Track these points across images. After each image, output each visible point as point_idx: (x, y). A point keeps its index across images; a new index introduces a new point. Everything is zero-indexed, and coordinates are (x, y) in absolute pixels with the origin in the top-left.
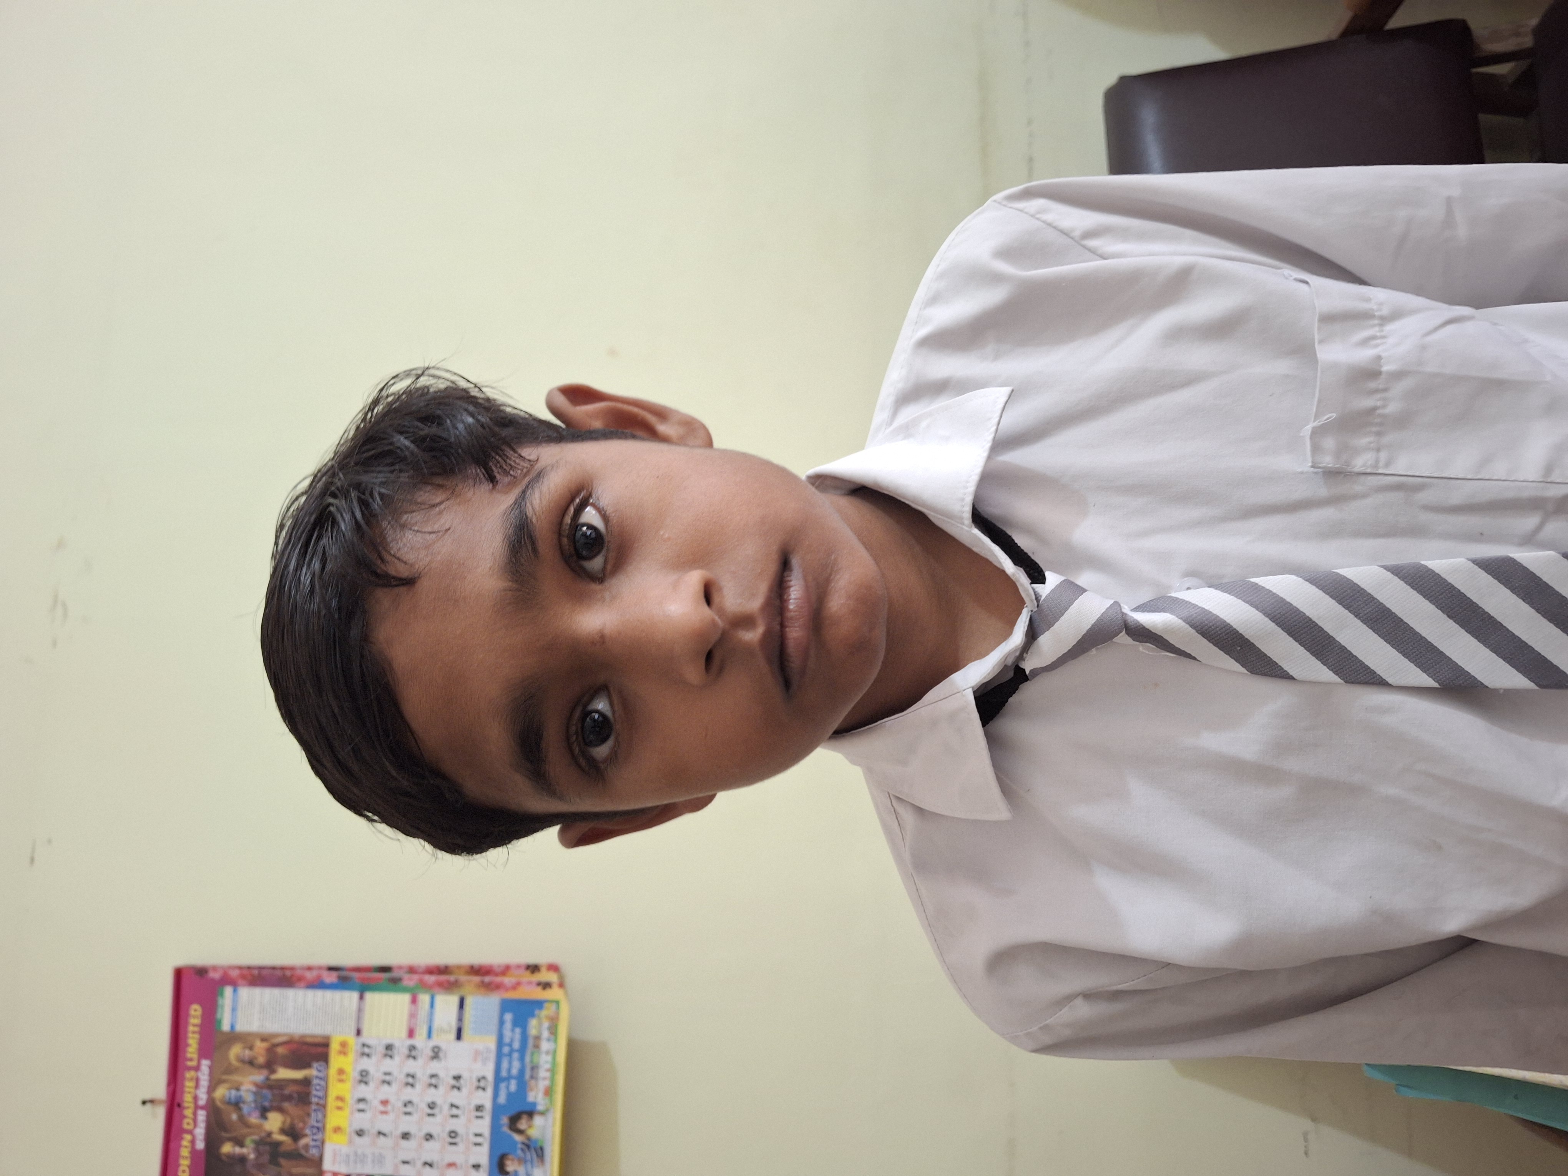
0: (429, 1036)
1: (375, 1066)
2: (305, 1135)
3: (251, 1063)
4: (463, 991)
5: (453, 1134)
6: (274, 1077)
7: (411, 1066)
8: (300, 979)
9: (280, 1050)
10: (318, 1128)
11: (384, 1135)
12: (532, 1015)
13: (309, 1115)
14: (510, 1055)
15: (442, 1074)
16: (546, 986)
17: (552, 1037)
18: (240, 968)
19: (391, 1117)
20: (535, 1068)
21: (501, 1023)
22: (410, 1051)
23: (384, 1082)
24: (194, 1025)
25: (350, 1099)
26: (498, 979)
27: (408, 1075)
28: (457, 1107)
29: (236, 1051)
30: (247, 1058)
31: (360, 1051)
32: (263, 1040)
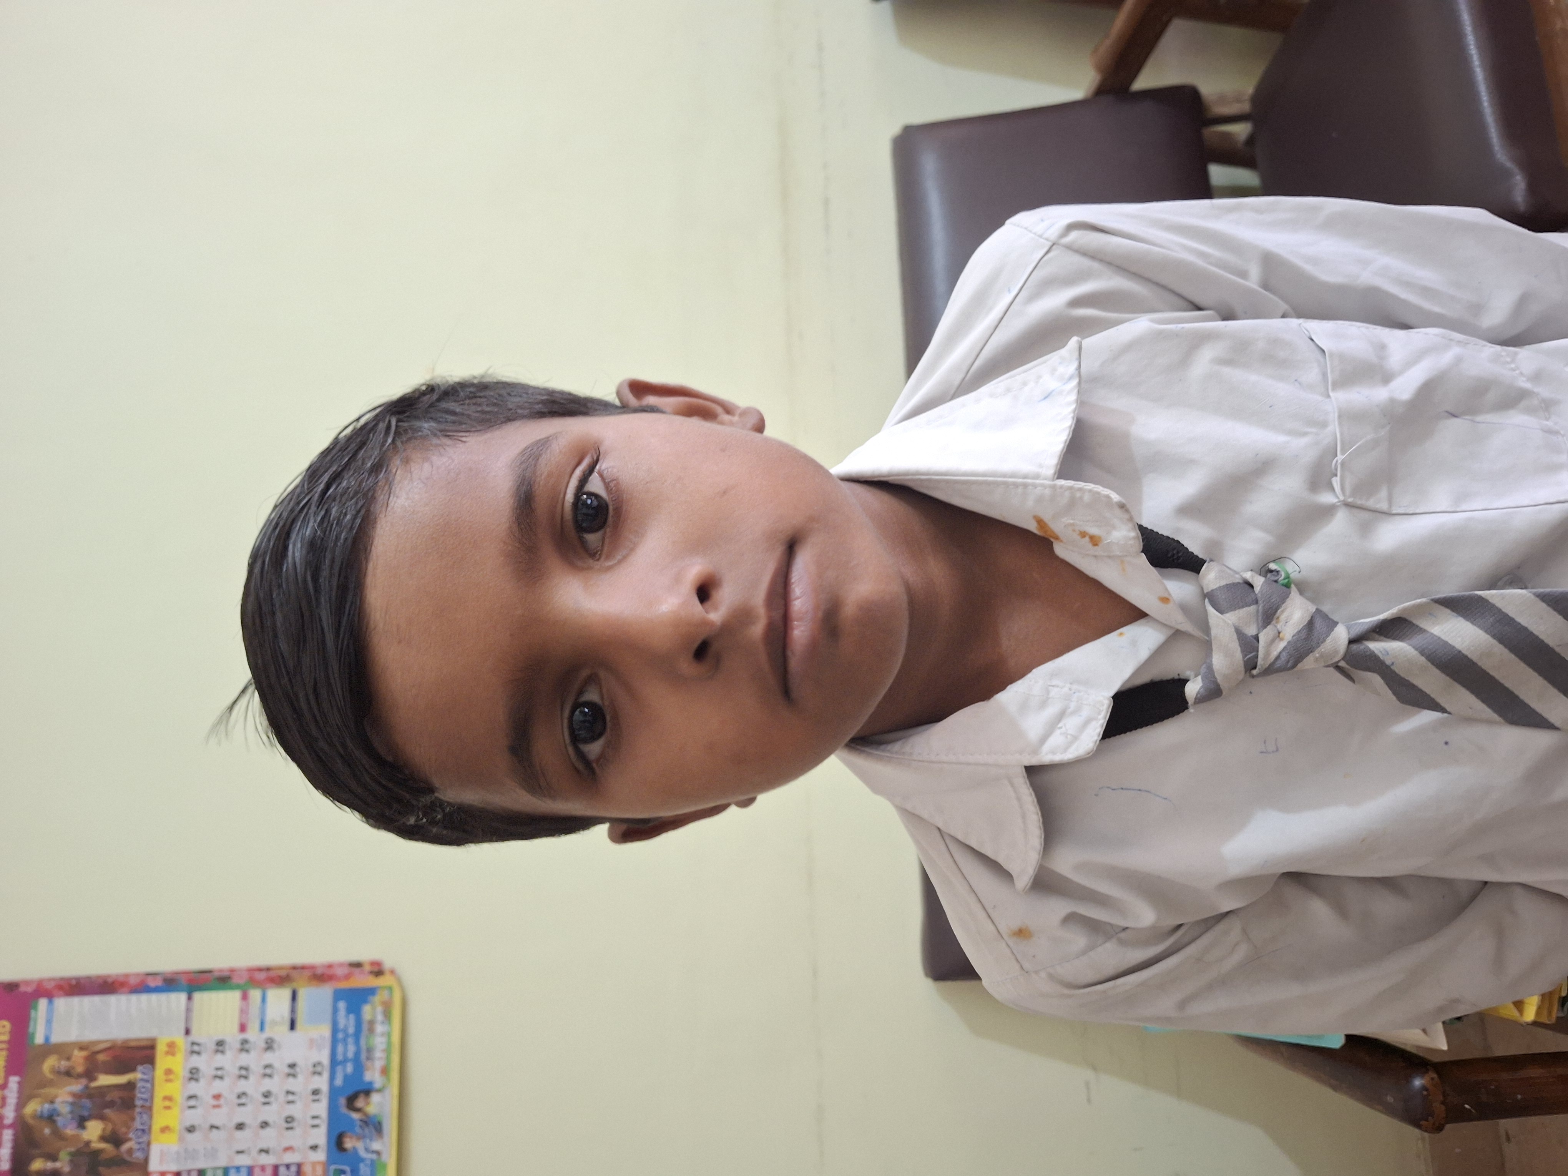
0: (262, 1028)
1: (205, 1062)
2: (129, 1140)
3: (68, 1073)
4: (295, 985)
5: (289, 1119)
6: (94, 1084)
7: (244, 1059)
8: (123, 985)
9: (101, 1057)
10: (143, 1130)
11: (217, 1128)
12: (366, 1001)
13: (133, 1119)
14: (345, 1041)
15: (277, 1064)
16: (378, 975)
17: (386, 1021)
18: (56, 979)
19: (224, 1110)
20: (370, 1050)
21: (335, 1010)
22: (242, 1044)
23: (216, 1077)
25: (179, 1098)
26: (329, 973)
27: (241, 1068)
28: (293, 1093)
29: (50, 1064)
30: (62, 1069)
31: (189, 1049)
32: (82, 1048)
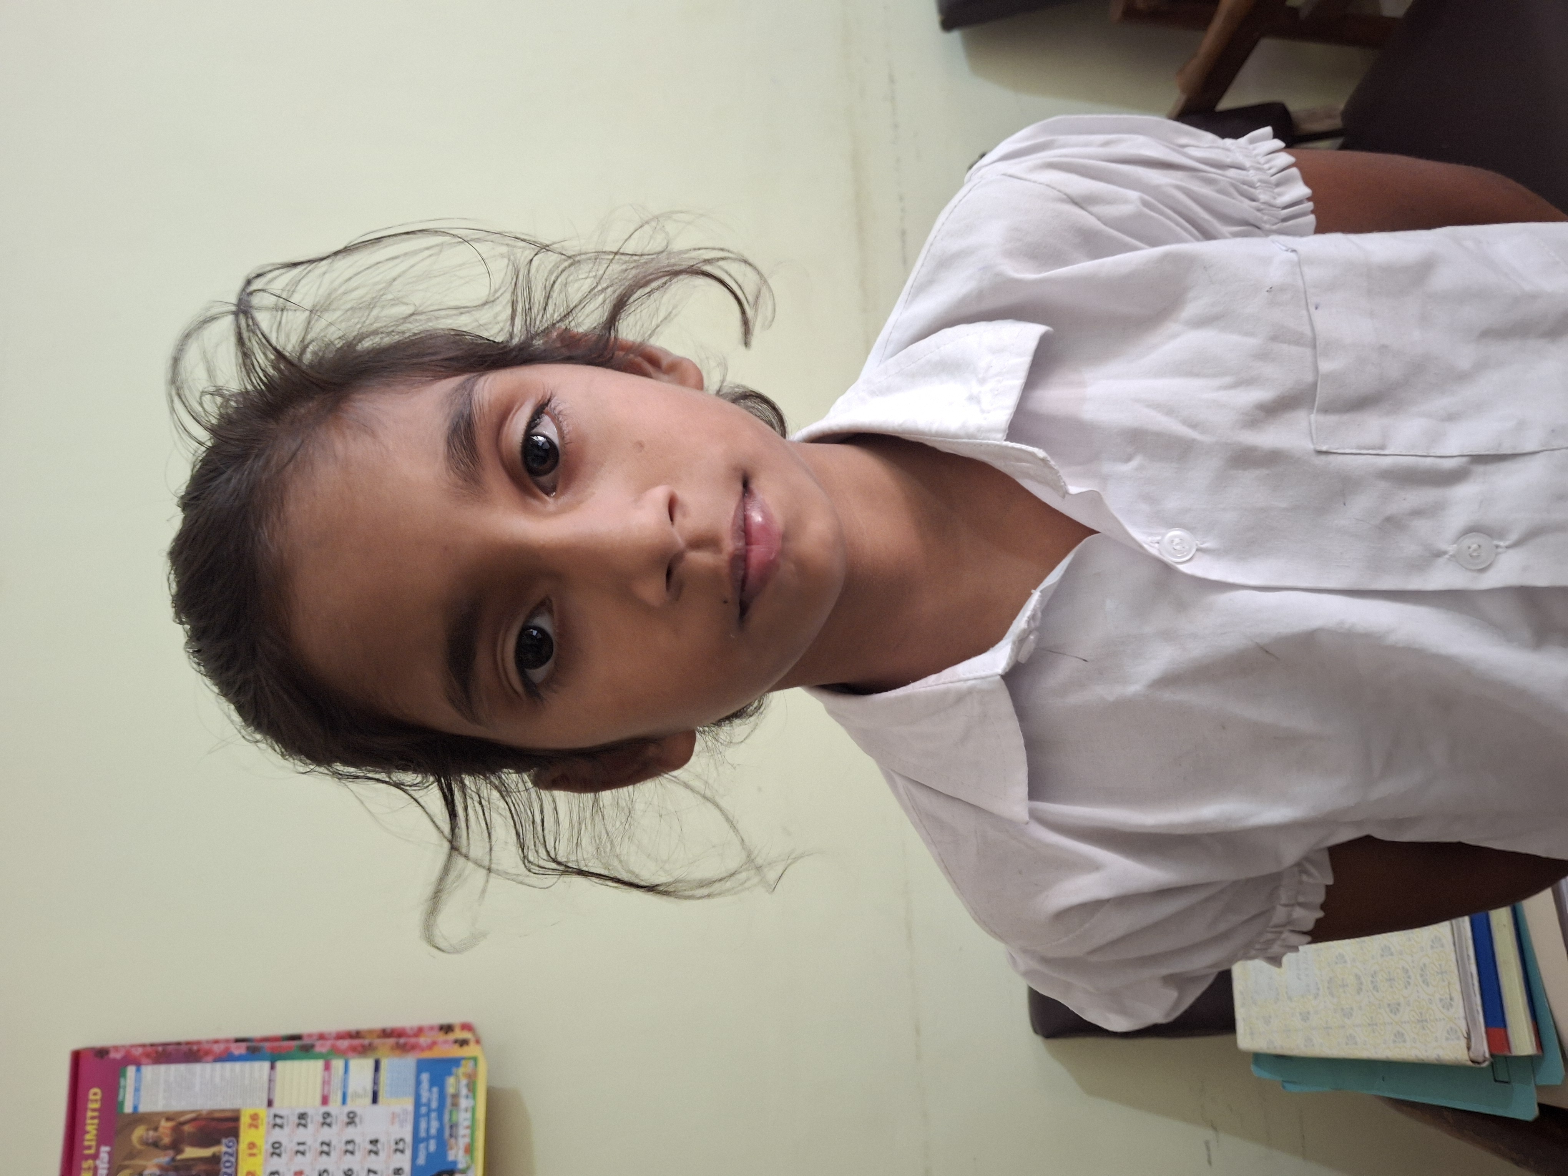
0: (344, 1101)
1: (287, 1137)
3: (156, 1144)
4: (378, 1054)
6: (179, 1157)
7: (326, 1134)
8: (207, 1053)
9: (187, 1128)
12: (450, 1074)
14: (428, 1115)
15: (358, 1140)
16: (463, 1043)
17: (471, 1095)
18: (143, 1046)
20: (453, 1126)
21: (418, 1083)
22: (324, 1118)
23: (297, 1152)
24: (94, 1110)
26: (413, 1040)
27: (323, 1143)
28: (375, 1172)
29: (139, 1133)
30: (150, 1141)
31: (272, 1122)
32: (168, 1119)
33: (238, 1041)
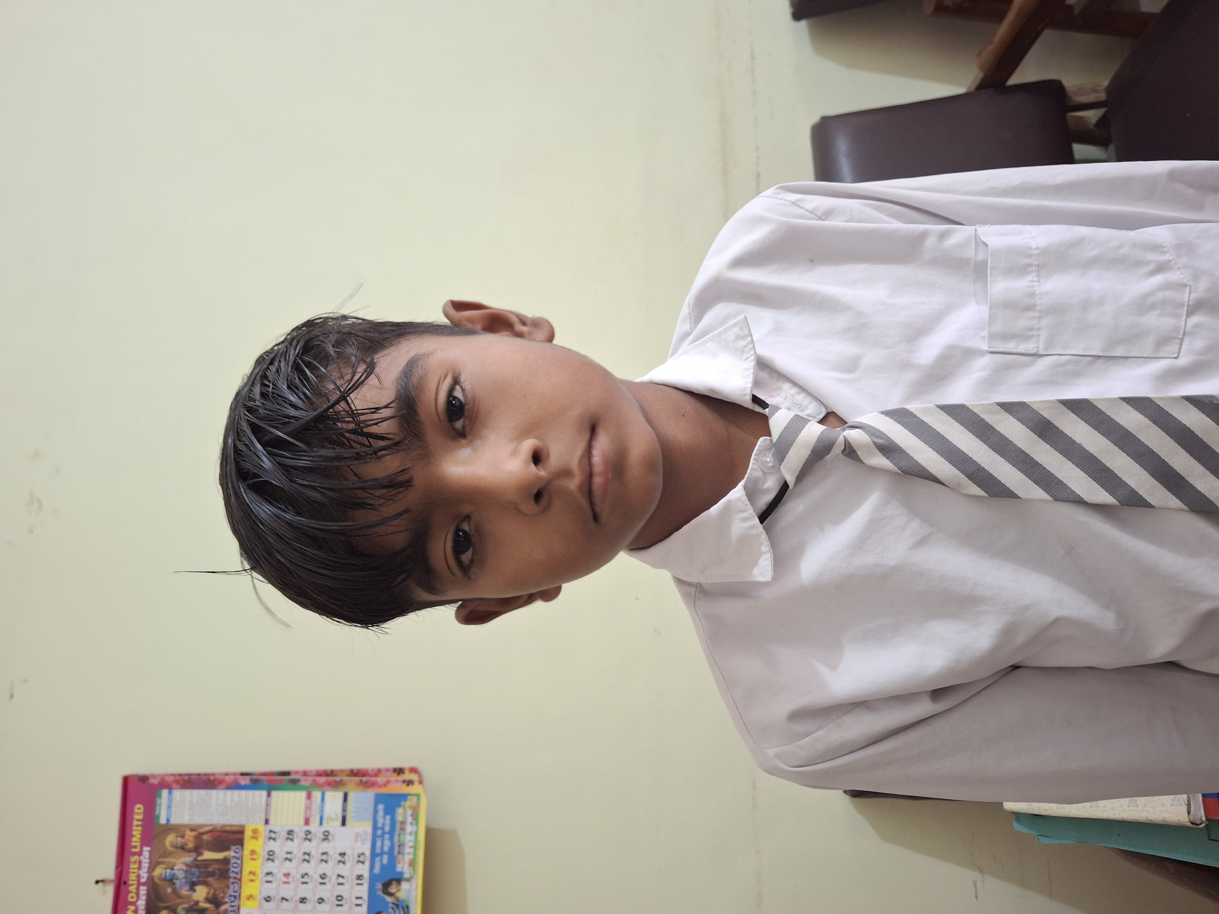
0: (321, 823)
1: (279, 847)
2: (226, 903)
3: (183, 848)
4: (346, 789)
5: (340, 898)
6: (200, 858)
7: (307, 846)
8: (221, 782)
9: (206, 837)
10: (235, 897)
11: (287, 900)
12: (399, 806)
13: (228, 887)
14: (382, 836)
15: (331, 852)
16: (410, 783)
17: (414, 822)
18: (173, 775)
19: (292, 886)
20: (401, 845)
21: (376, 811)
22: (307, 835)
23: (286, 859)
24: (138, 820)
25: (260, 874)
26: (373, 779)
27: (305, 853)
28: (343, 877)
29: (170, 839)
30: (179, 845)
31: (268, 836)
32: (192, 830)
33: (243, 774)
